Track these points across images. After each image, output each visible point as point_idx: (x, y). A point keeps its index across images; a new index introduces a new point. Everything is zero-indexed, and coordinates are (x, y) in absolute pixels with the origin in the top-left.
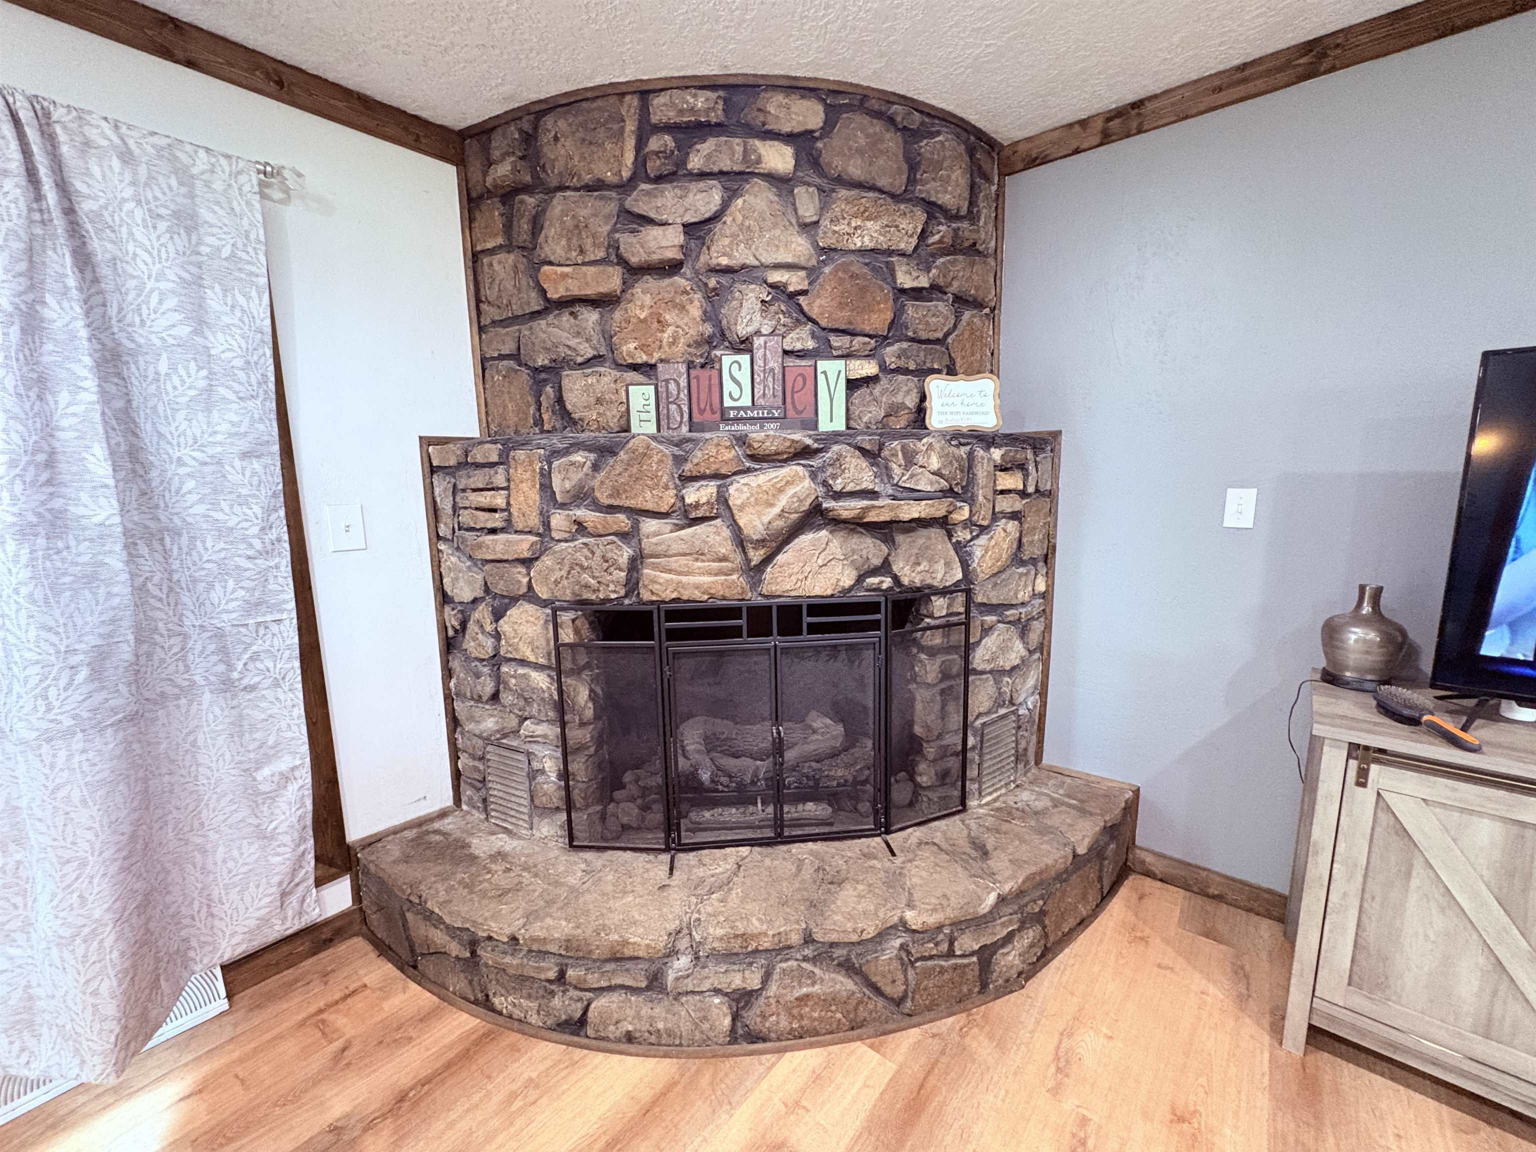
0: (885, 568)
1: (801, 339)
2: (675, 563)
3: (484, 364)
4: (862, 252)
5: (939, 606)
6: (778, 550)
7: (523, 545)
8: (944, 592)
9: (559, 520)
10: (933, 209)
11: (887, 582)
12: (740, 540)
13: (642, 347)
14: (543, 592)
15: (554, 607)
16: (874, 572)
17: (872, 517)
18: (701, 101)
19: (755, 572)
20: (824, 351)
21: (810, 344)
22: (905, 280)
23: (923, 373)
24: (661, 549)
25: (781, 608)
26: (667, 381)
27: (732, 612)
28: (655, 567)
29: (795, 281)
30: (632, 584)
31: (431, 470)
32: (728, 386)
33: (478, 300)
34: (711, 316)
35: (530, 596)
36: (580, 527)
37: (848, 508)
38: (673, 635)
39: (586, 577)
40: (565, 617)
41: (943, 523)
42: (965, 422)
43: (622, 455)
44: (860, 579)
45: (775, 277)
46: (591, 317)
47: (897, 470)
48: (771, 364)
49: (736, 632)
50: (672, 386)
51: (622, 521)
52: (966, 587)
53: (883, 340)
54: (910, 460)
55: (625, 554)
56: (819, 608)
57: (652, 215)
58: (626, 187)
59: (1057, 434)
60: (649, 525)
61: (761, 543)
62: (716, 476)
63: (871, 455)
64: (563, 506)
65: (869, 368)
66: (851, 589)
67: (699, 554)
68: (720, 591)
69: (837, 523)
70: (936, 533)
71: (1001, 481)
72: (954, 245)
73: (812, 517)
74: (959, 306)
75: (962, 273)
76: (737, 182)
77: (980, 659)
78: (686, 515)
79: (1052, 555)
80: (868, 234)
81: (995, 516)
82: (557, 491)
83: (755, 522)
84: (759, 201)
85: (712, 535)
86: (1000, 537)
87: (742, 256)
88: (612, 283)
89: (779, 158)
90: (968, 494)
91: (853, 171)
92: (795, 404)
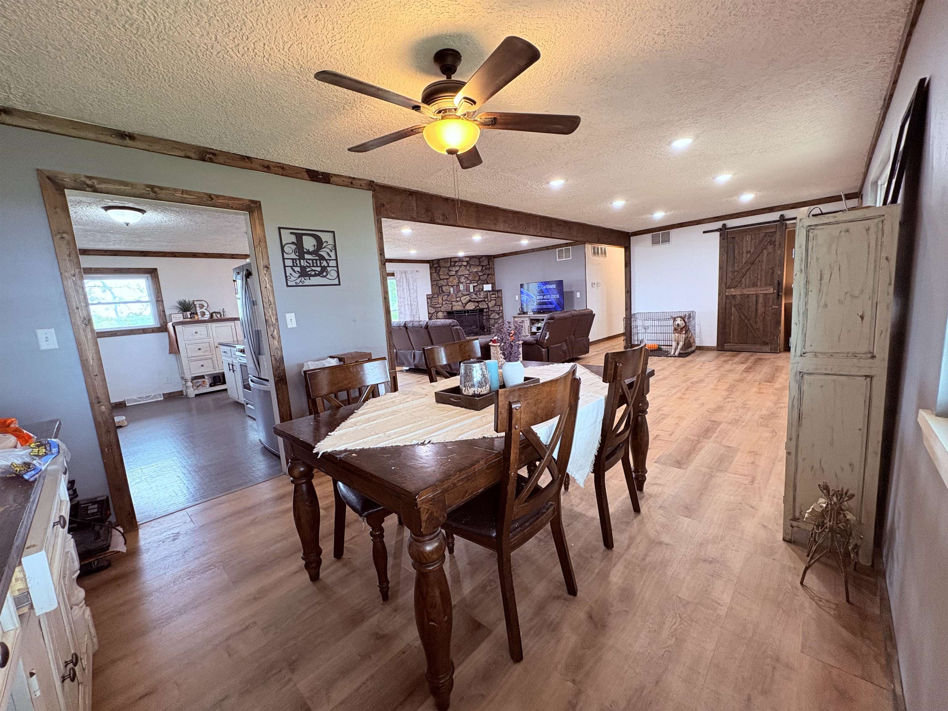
0: (478, 306)
1: (468, 282)
2: (456, 306)
3: (432, 285)
4: (475, 272)
5: (485, 310)
6: (466, 305)
7: (440, 305)
9: (444, 303)
10: (483, 266)
11: (479, 308)
12: (462, 303)
13: (451, 284)
15: (444, 312)
18: (458, 259)
19: (464, 307)
20: (471, 283)
22: (480, 274)
23: (483, 284)
24: (454, 305)
27: (462, 311)
28: (454, 307)
29: (467, 276)
30: (452, 309)
31: (428, 298)
32: (461, 288)
33: (431, 278)
34: (458, 280)
35: (441, 311)
36: (446, 303)
37: (473, 300)
39: (447, 308)
41: (484, 301)
42: (487, 290)
43: (450, 296)
44: (476, 307)
45: (465, 276)
46: (445, 280)
48: (465, 285)
49: (462, 313)
50: (455, 288)
51: (450, 302)
52: (488, 308)
53: (478, 281)
54: (480, 294)
55: (451, 306)
56: (471, 310)
57: (452, 270)
58: (449, 267)
59: (500, 290)
60: (453, 303)
61: (464, 304)
62: (460, 297)
63: (476, 294)
64: (444, 301)
65: (476, 284)
66: (474, 308)
67: (458, 305)
68: (461, 309)
69: (473, 302)
71: (492, 296)
72: (486, 269)
73: (470, 301)
74: (488, 275)
75: (488, 272)
76: (460, 266)
77: (491, 317)
78: (457, 302)
79: (502, 305)
80: (475, 270)
81: (491, 300)
82: (444, 299)
83: (464, 302)
84: (463, 268)
85: (460, 303)
86: (493, 302)
87: (462, 274)
88: (448, 277)
89: (465, 264)
90: (487, 298)
91: (473, 264)
92: (468, 289)
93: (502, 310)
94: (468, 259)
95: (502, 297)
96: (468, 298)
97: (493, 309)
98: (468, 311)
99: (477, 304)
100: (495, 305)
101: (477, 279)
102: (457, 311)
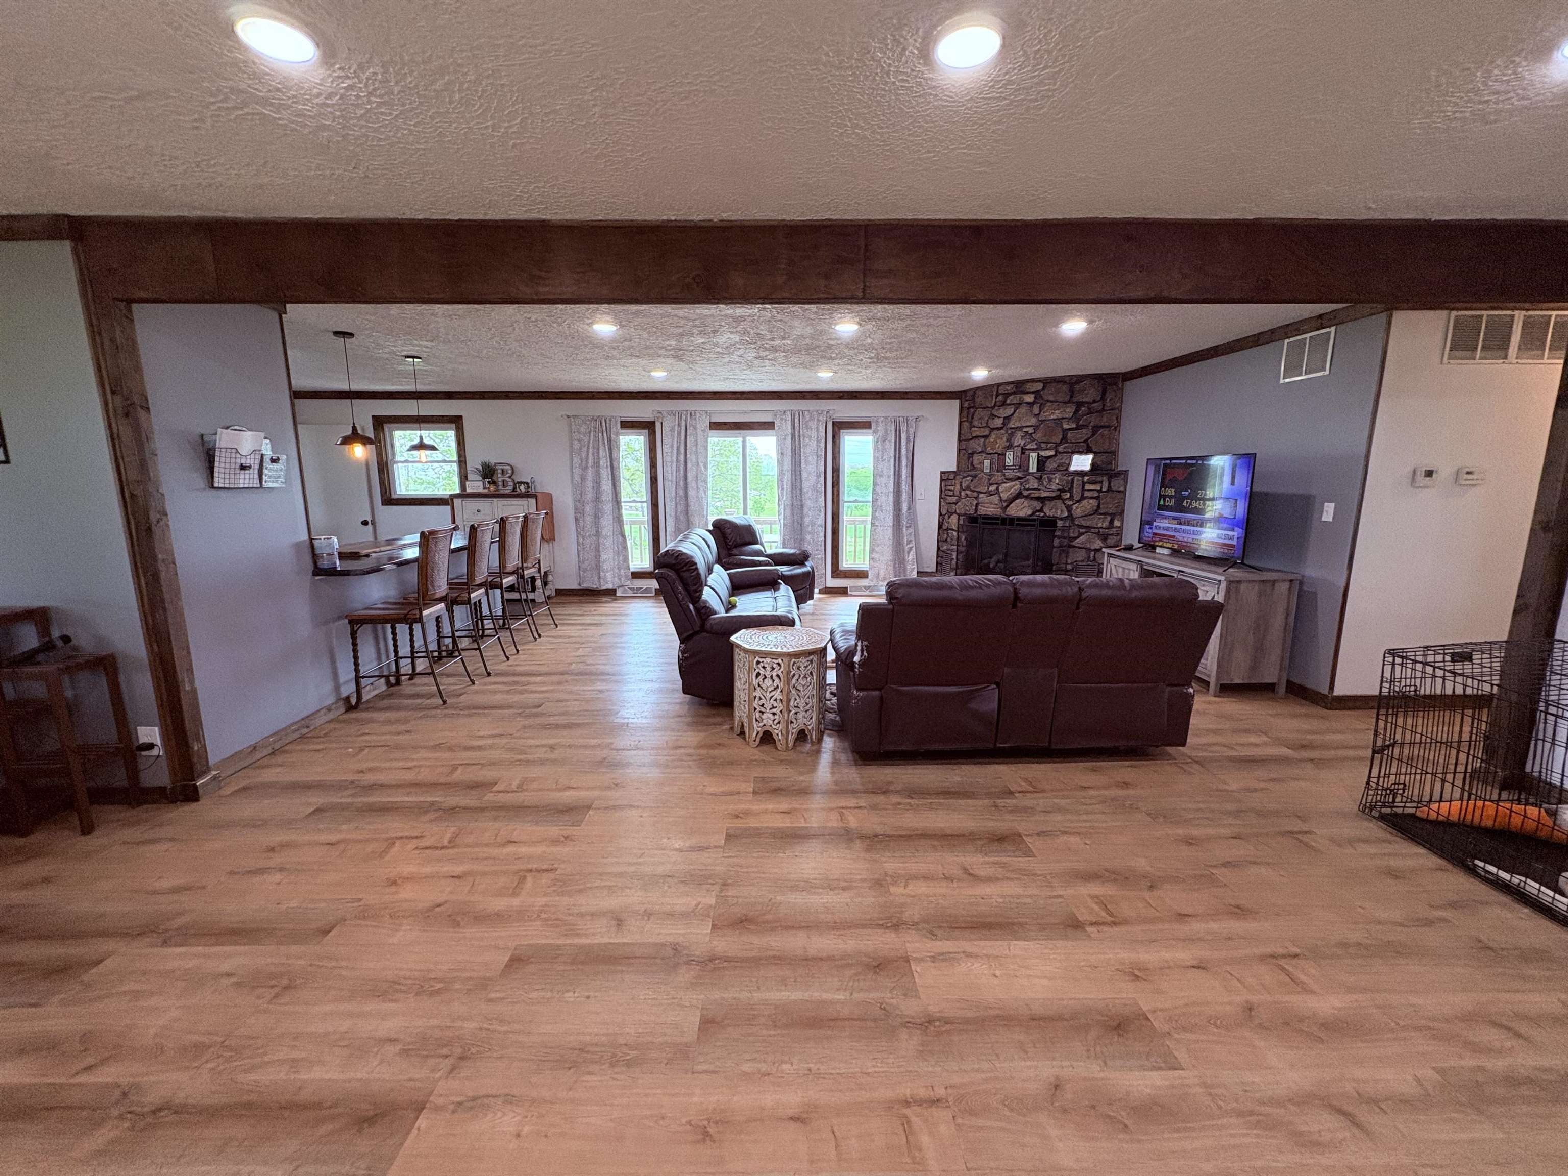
0: (1041, 510)
1: (1030, 446)
2: (986, 505)
3: (959, 451)
4: (1054, 419)
5: (1060, 523)
6: (1011, 503)
7: (954, 499)
8: (1061, 519)
9: (963, 494)
10: (1079, 405)
11: (1042, 514)
12: (1001, 500)
13: (991, 449)
14: (958, 512)
15: (960, 515)
16: (1038, 511)
17: (1032, 495)
19: (1004, 509)
20: (1036, 449)
21: (1035, 447)
22: (1066, 426)
23: (1072, 453)
24: (983, 502)
25: (1009, 518)
26: (994, 458)
27: (997, 519)
28: (981, 506)
29: (1031, 430)
30: (976, 510)
31: (942, 480)
32: (1007, 460)
33: (960, 434)
34: (1007, 440)
35: (955, 512)
36: (967, 496)
37: (1026, 493)
38: (983, 523)
39: (967, 508)
40: (961, 518)
41: (1058, 497)
42: (1079, 468)
43: (980, 477)
44: (1033, 514)
45: (1025, 430)
46: (982, 440)
47: (1045, 483)
48: (1017, 454)
49: (997, 524)
50: (994, 460)
51: (975, 494)
52: (1070, 516)
53: (1058, 445)
54: (1053, 480)
55: (975, 502)
56: (1021, 519)
57: (997, 415)
58: (993, 408)
59: (1126, 471)
60: (981, 495)
61: (1005, 501)
62: (998, 484)
63: (1042, 479)
64: (964, 490)
65: (1052, 453)
66: (1030, 515)
67: (991, 503)
68: (995, 513)
69: (1027, 497)
70: (1059, 502)
71: (1087, 487)
72: (1090, 412)
73: (1019, 495)
74: (1095, 429)
75: (1094, 420)
76: (1018, 406)
77: (1077, 543)
78: (991, 494)
79: (1122, 513)
80: (1057, 414)
81: (1083, 498)
83: (1005, 496)
84: (1024, 409)
85: (995, 499)
86: (1088, 505)
87: (1018, 424)
88: (987, 432)
89: (1029, 398)
90: (1070, 490)
91: (1051, 398)
92: (1023, 466)
93: (1121, 528)
94: (1039, 386)
95: (1124, 492)
96: (1016, 486)
97: (1083, 523)
98: (1012, 521)
99: (1037, 505)
100: (1096, 511)
101: (1058, 439)
102: (985, 517)
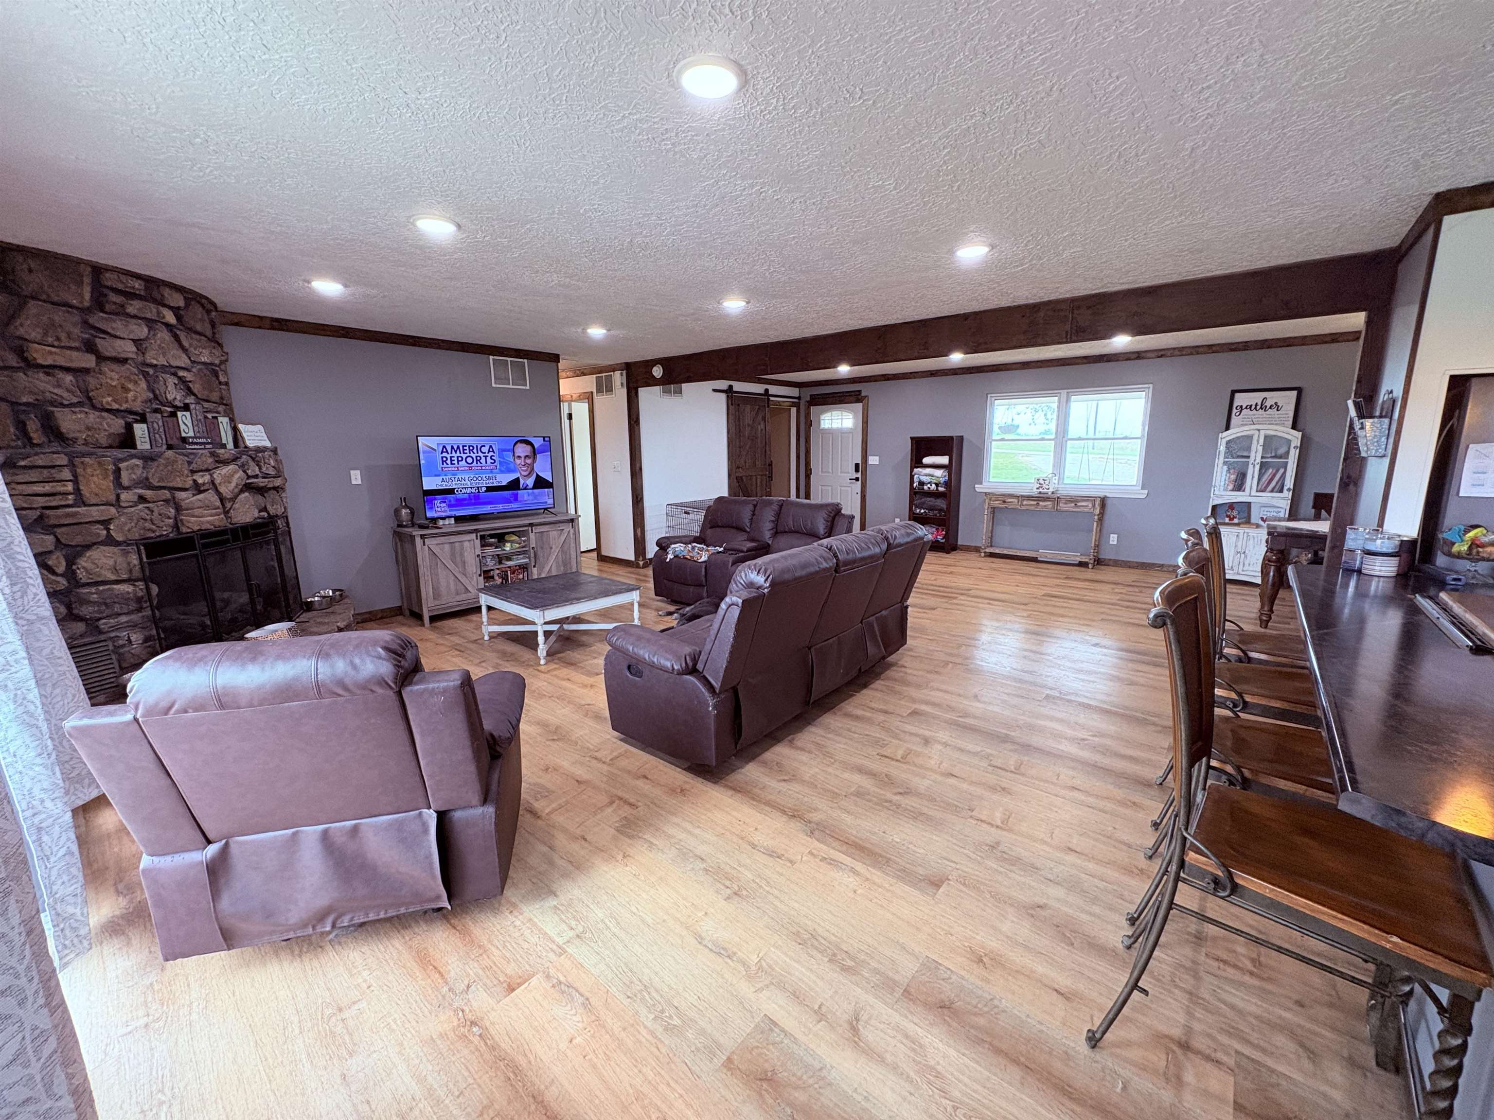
1: (193, 403)
2: (197, 512)
5: (279, 523)
8: (280, 517)
9: (124, 496)
11: (265, 514)
12: (221, 499)
13: (115, 401)
14: (120, 538)
16: (262, 510)
18: (138, 285)
19: (228, 513)
24: (190, 506)
25: (242, 527)
26: (152, 422)
28: (188, 515)
29: (186, 376)
30: (176, 526)
32: (182, 427)
34: (150, 388)
36: (142, 499)
38: (205, 546)
39: (148, 525)
42: (259, 444)
43: (162, 461)
44: (259, 513)
45: (178, 373)
46: (66, 377)
48: (199, 417)
49: (227, 541)
50: (155, 425)
51: (167, 494)
55: (170, 510)
57: (109, 330)
60: (181, 495)
61: (230, 500)
62: (207, 470)
64: (127, 488)
66: (258, 518)
67: (207, 507)
68: (217, 524)
69: (252, 489)
70: (275, 492)
73: (248, 487)
76: (149, 324)
78: (198, 489)
80: (205, 356)
82: (125, 480)
84: (163, 335)
85: (210, 497)
87: (162, 361)
88: (92, 362)
91: (196, 326)
99: (259, 500)
102: (205, 534)
